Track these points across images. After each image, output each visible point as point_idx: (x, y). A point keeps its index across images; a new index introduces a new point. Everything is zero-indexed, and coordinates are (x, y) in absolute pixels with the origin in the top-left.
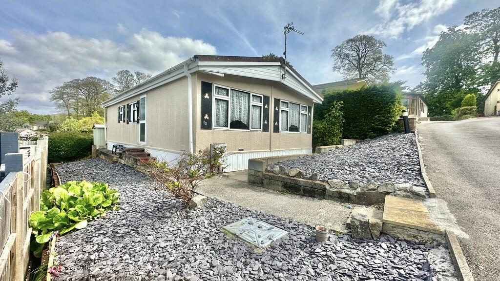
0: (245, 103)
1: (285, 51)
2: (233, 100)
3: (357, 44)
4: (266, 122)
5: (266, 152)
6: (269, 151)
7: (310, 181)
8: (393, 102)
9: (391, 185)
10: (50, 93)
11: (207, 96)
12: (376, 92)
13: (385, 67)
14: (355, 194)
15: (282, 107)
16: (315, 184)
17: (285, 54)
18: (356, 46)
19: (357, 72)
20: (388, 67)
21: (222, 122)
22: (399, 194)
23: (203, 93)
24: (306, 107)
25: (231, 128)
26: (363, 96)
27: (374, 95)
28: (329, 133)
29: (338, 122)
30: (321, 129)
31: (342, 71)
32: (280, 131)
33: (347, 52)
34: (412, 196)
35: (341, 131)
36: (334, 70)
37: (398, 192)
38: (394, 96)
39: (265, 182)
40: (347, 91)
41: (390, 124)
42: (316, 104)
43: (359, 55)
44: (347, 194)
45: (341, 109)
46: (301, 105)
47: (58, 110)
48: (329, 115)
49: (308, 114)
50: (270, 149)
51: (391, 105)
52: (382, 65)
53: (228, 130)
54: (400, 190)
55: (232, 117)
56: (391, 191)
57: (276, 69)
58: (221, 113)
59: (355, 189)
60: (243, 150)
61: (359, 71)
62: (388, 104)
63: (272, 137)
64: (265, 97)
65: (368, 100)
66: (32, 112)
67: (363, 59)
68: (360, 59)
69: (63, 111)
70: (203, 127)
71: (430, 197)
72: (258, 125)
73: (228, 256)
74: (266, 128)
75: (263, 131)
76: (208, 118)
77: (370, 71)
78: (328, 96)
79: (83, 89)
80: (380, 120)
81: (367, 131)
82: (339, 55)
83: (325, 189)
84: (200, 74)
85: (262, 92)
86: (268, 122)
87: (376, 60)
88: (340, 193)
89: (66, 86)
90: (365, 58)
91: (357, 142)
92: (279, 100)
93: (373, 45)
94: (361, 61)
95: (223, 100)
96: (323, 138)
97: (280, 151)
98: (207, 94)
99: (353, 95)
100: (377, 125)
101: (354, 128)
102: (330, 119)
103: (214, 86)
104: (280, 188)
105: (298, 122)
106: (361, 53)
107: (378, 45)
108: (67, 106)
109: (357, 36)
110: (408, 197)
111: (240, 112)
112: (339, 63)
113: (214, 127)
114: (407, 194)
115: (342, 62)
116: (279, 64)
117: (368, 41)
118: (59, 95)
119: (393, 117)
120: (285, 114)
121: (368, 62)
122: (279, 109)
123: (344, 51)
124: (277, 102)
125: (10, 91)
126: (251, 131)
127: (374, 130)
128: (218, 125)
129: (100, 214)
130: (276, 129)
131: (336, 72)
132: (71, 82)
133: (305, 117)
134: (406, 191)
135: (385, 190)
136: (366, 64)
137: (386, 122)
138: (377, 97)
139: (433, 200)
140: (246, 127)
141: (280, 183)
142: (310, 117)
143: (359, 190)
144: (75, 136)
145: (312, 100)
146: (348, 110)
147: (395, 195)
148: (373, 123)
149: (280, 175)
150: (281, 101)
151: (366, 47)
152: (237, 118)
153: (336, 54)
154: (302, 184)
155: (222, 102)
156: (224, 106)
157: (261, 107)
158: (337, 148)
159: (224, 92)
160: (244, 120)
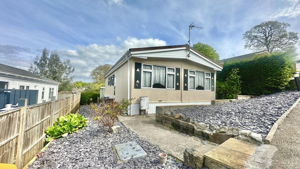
0: (163, 73)
1: (189, 40)
2: (155, 71)
3: (264, 28)
4: (178, 84)
5: (178, 102)
6: (180, 102)
7: (186, 122)
8: (283, 67)
9: (236, 130)
10: (90, 72)
11: (138, 70)
12: (267, 61)
13: (291, 41)
14: (212, 135)
15: (189, 74)
16: (188, 125)
17: (189, 42)
18: (263, 29)
19: (265, 47)
20: (294, 41)
21: (148, 84)
22: (240, 138)
23: (136, 69)
24: (210, 74)
25: (153, 87)
26: (257, 64)
27: (266, 63)
28: (229, 91)
29: (236, 83)
30: (224, 88)
31: (252, 48)
32: (189, 89)
33: (256, 34)
34: (250, 140)
35: (240, 90)
36: (245, 48)
37: (240, 136)
38: (284, 63)
39: (164, 121)
40: (243, 61)
41: (283, 84)
42: (218, 72)
43: (266, 35)
44: (207, 134)
45: (238, 74)
46: (205, 73)
47: (93, 80)
48: (229, 78)
49: (212, 78)
50: (181, 101)
51: (281, 69)
52: (288, 40)
53: (151, 89)
54: (242, 134)
55: (155, 81)
56: (235, 135)
57: (184, 51)
58: (147, 79)
59: (212, 131)
60: (161, 101)
61: (267, 46)
62: (278, 68)
63: (182, 93)
64: (177, 69)
65: (260, 67)
66: (83, 81)
67: (269, 38)
68: (267, 38)
69: (95, 81)
70: (136, 87)
71: (265, 144)
72: (172, 86)
73: (102, 162)
74: (178, 88)
75: (176, 90)
76: (138, 82)
77: (277, 45)
78: (229, 66)
79: (103, 70)
80: (272, 81)
81: (262, 90)
82: (249, 37)
83: (194, 129)
84: (133, 59)
85: (175, 66)
86: (179, 83)
87: (282, 37)
88: (203, 133)
89: (96, 69)
90: (271, 37)
91: (251, 97)
92: (187, 70)
93: (278, 27)
94: (268, 40)
95: (148, 72)
96: (226, 94)
97: (189, 102)
98: (138, 69)
99: (248, 64)
100: (270, 85)
101: (250, 87)
102: (229, 81)
103: (142, 64)
104: (171, 126)
105: (203, 83)
106: (267, 34)
107: (282, 26)
108: (96, 78)
109: (263, 23)
110: (248, 141)
111: (160, 78)
112: (249, 43)
113: (142, 87)
114: (247, 138)
115: (252, 41)
116: (185, 48)
117: (273, 25)
118: (94, 73)
119: (285, 78)
120: (192, 79)
121: (274, 39)
122: (187, 75)
123: (254, 34)
124: (186, 71)
125: (72, 73)
126: (167, 90)
127: (268, 88)
128: (145, 86)
129: (76, 131)
130: (186, 88)
131: (247, 48)
132: (99, 67)
133: (209, 80)
134: (246, 136)
135: (231, 134)
136: (273, 41)
137: (278, 82)
138: (268, 64)
139: (267, 146)
140: (164, 87)
141: (170, 122)
142: (213, 81)
143: (214, 132)
144: (93, 92)
145: (214, 69)
146: (245, 75)
147: (238, 139)
148: (267, 83)
149: (171, 117)
150: (189, 70)
151: (271, 30)
152: (157, 82)
153: (246, 37)
154: (181, 124)
155: (148, 73)
156: (149, 75)
157: (174, 75)
158: (231, 101)
159: (149, 68)
160: (162, 83)
